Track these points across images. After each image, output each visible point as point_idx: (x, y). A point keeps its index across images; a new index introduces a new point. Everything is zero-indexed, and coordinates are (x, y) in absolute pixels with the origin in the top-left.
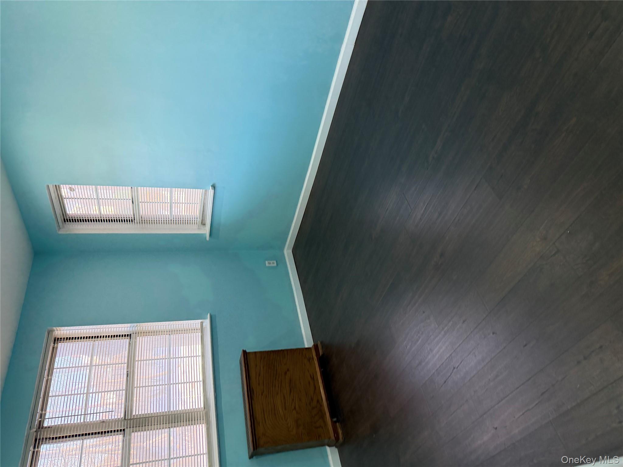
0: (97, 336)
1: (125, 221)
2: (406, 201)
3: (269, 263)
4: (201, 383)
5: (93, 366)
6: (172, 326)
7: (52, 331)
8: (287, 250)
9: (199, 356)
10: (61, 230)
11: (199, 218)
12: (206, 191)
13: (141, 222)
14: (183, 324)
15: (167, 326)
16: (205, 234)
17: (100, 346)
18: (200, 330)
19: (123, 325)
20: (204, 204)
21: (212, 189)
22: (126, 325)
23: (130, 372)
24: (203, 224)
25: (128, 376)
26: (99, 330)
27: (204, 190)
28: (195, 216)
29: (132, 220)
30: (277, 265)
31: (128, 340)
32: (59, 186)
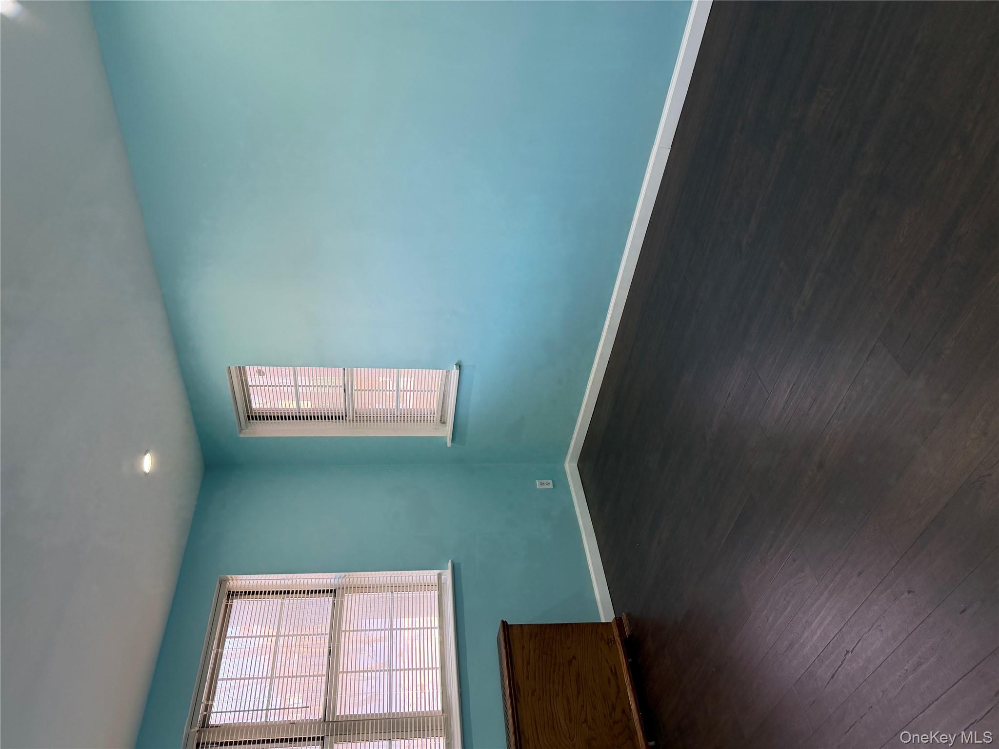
0: (288, 591)
1: (332, 419)
2: (760, 382)
3: (542, 484)
4: (439, 671)
5: (281, 636)
6: (396, 578)
7: (227, 580)
8: (569, 463)
9: (435, 628)
10: (243, 431)
11: (437, 413)
12: (448, 372)
13: (355, 420)
14: (413, 577)
15: (389, 578)
16: (446, 437)
17: (291, 606)
18: (437, 586)
19: (325, 575)
20: (445, 391)
21: (457, 369)
22: (329, 575)
23: (334, 648)
24: (443, 422)
25: (330, 655)
26: (290, 581)
27: (445, 371)
28: (431, 410)
29: (342, 416)
30: (554, 486)
31: (331, 599)
32: (244, 368)
